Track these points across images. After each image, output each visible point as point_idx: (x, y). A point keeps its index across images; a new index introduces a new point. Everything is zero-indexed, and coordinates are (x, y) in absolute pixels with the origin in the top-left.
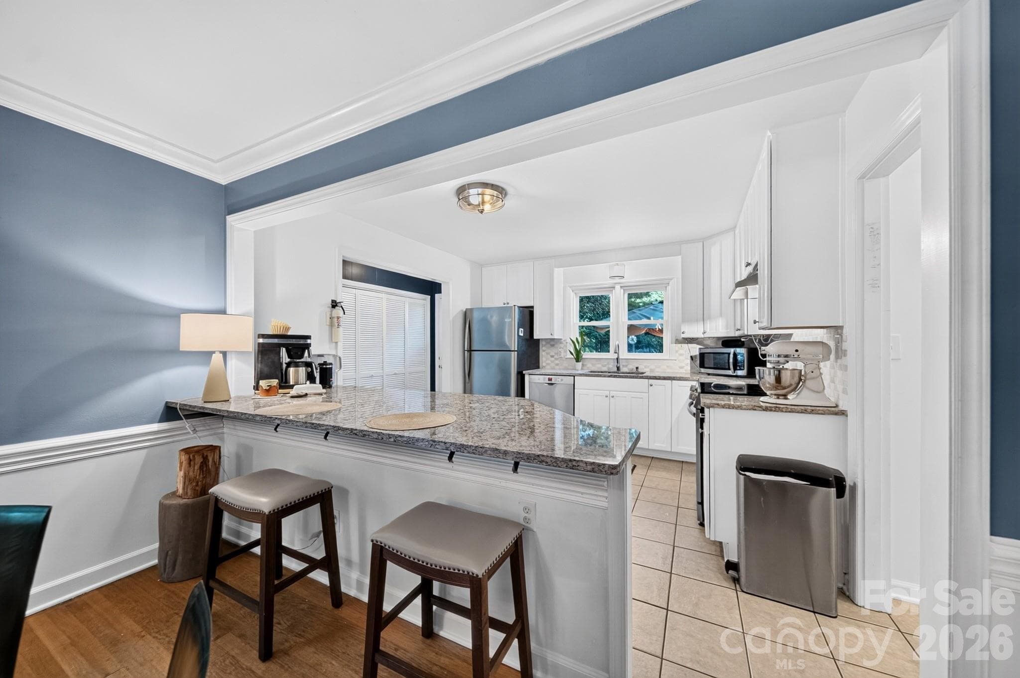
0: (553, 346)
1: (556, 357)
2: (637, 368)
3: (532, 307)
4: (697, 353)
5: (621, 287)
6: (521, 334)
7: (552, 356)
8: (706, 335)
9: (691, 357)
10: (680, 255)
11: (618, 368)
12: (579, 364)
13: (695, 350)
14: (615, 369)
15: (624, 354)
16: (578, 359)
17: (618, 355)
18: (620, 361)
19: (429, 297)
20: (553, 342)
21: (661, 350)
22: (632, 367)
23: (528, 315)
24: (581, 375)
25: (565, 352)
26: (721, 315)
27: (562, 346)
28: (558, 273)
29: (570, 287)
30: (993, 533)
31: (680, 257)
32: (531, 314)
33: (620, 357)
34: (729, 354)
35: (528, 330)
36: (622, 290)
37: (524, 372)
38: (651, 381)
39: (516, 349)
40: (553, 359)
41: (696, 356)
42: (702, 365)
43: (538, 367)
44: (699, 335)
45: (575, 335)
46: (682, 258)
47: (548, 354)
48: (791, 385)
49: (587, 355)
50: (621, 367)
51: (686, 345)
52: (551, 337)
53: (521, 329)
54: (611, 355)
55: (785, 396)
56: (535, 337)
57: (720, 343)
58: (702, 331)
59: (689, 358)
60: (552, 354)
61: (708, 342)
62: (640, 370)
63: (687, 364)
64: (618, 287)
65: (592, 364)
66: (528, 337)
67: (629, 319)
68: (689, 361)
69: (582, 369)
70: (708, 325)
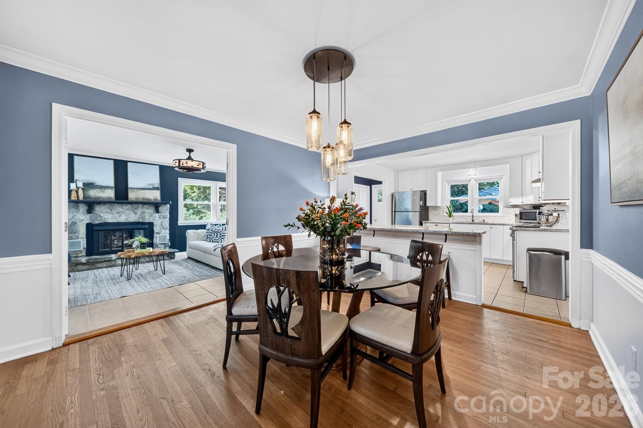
0: (436, 210)
1: (438, 215)
2: (484, 220)
3: (426, 191)
4: (518, 213)
5: (475, 180)
6: (421, 204)
7: (435, 215)
8: (523, 203)
9: (516, 215)
10: (509, 163)
11: (473, 220)
12: (451, 219)
13: (517, 211)
14: (472, 221)
15: (476, 214)
16: (450, 216)
17: (473, 214)
18: (474, 217)
19: (369, 187)
20: (436, 208)
21: (498, 211)
22: (481, 220)
23: (424, 195)
24: (453, 223)
25: (443, 212)
26: (532, 194)
27: (441, 210)
28: (440, 174)
29: (445, 180)
30: (581, 248)
31: (509, 165)
32: (425, 194)
33: (474, 215)
34: (536, 212)
35: (424, 202)
36: (475, 182)
37: (422, 222)
38: (492, 226)
39: (419, 211)
40: (435, 216)
41: (518, 214)
42: (521, 218)
43: (428, 220)
44: (520, 203)
45: (449, 204)
46: (510, 165)
47: (433, 214)
48: (553, 222)
49: (454, 214)
50: (474, 220)
51: (513, 209)
52: (436, 205)
53: (421, 202)
54: (469, 214)
55: (551, 226)
56: (427, 205)
57: (532, 207)
58: (521, 201)
59: (514, 215)
60: (436, 213)
61: (525, 207)
62: (485, 221)
63: (513, 218)
64: (472, 180)
65: (458, 219)
66: (423, 205)
67: (480, 196)
68: (514, 216)
69: (452, 221)
70: (524, 198)
